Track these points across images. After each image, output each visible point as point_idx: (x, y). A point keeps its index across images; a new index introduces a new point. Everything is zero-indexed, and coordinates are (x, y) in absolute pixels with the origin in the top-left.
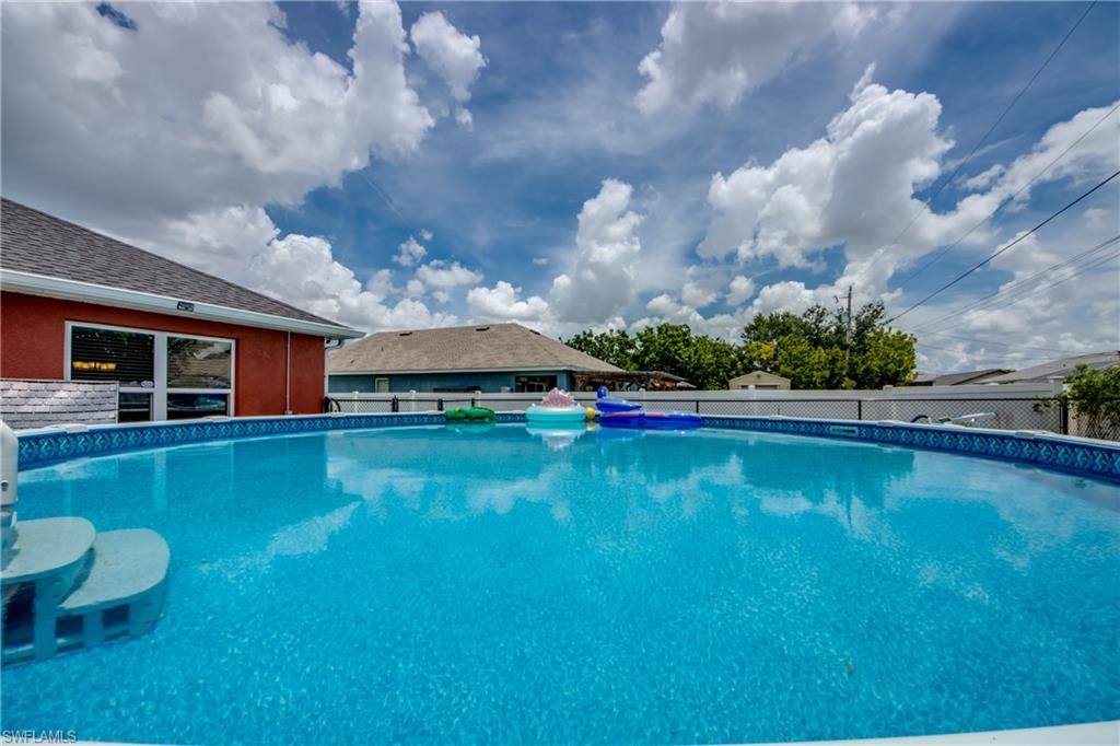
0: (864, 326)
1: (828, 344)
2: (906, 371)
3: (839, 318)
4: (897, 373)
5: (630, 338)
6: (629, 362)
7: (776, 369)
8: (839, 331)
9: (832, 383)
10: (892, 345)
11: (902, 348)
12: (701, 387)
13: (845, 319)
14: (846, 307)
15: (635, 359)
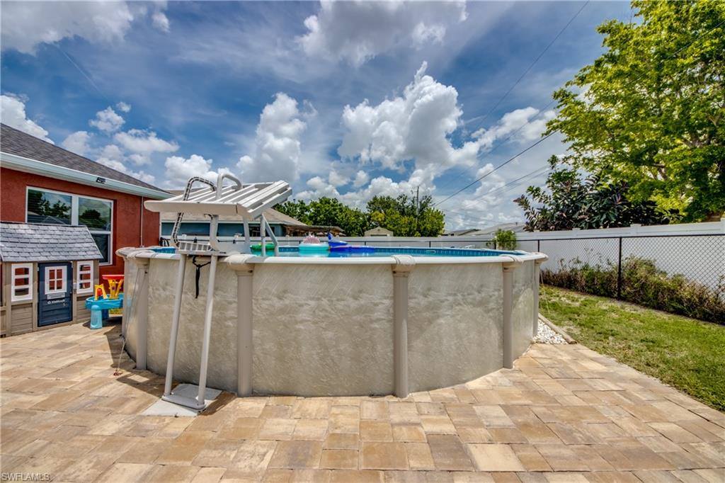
0: (424, 206)
1: (409, 215)
2: (440, 229)
3: (413, 202)
4: (437, 230)
5: (306, 205)
6: (308, 219)
7: (385, 226)
8: (413, 207)
9: (409, 234)
10: (435, 217)
11: (439, 218)
12: (348, 235)
13: (416, 202)
14: (416, 196)
15: (311, 218)
